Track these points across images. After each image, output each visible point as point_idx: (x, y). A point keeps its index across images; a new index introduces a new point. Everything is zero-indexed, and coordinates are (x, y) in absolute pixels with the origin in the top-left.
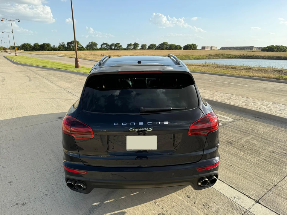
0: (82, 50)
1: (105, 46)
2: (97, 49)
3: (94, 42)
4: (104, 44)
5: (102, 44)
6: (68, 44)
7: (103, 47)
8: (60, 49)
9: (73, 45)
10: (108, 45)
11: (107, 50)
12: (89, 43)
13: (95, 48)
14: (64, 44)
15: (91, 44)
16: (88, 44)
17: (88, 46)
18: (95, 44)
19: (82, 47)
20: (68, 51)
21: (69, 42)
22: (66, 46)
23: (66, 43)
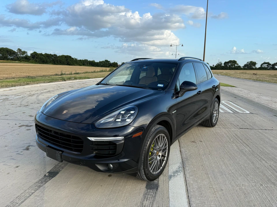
0: (239, 70)
1: (265, 66)
2: (256, 69)
3: (254, 61)
4: (265, 63)
5: (263, 63)
6: (225, 63)
7: (263, 66)
8: (217, 68)
9: (230, 64)
10: (270, 64)
11: (268, 70)
12: (248, 63)
13: (253, 67)
14: (222, 64)
15: (249, 64)
16: (246, 63)
17: (245, 66)
18: (254, 64)
19: (239, 66)
20: (224, 70)
21: (227, 61)
22: (223, 65)
23: (223, 63)
